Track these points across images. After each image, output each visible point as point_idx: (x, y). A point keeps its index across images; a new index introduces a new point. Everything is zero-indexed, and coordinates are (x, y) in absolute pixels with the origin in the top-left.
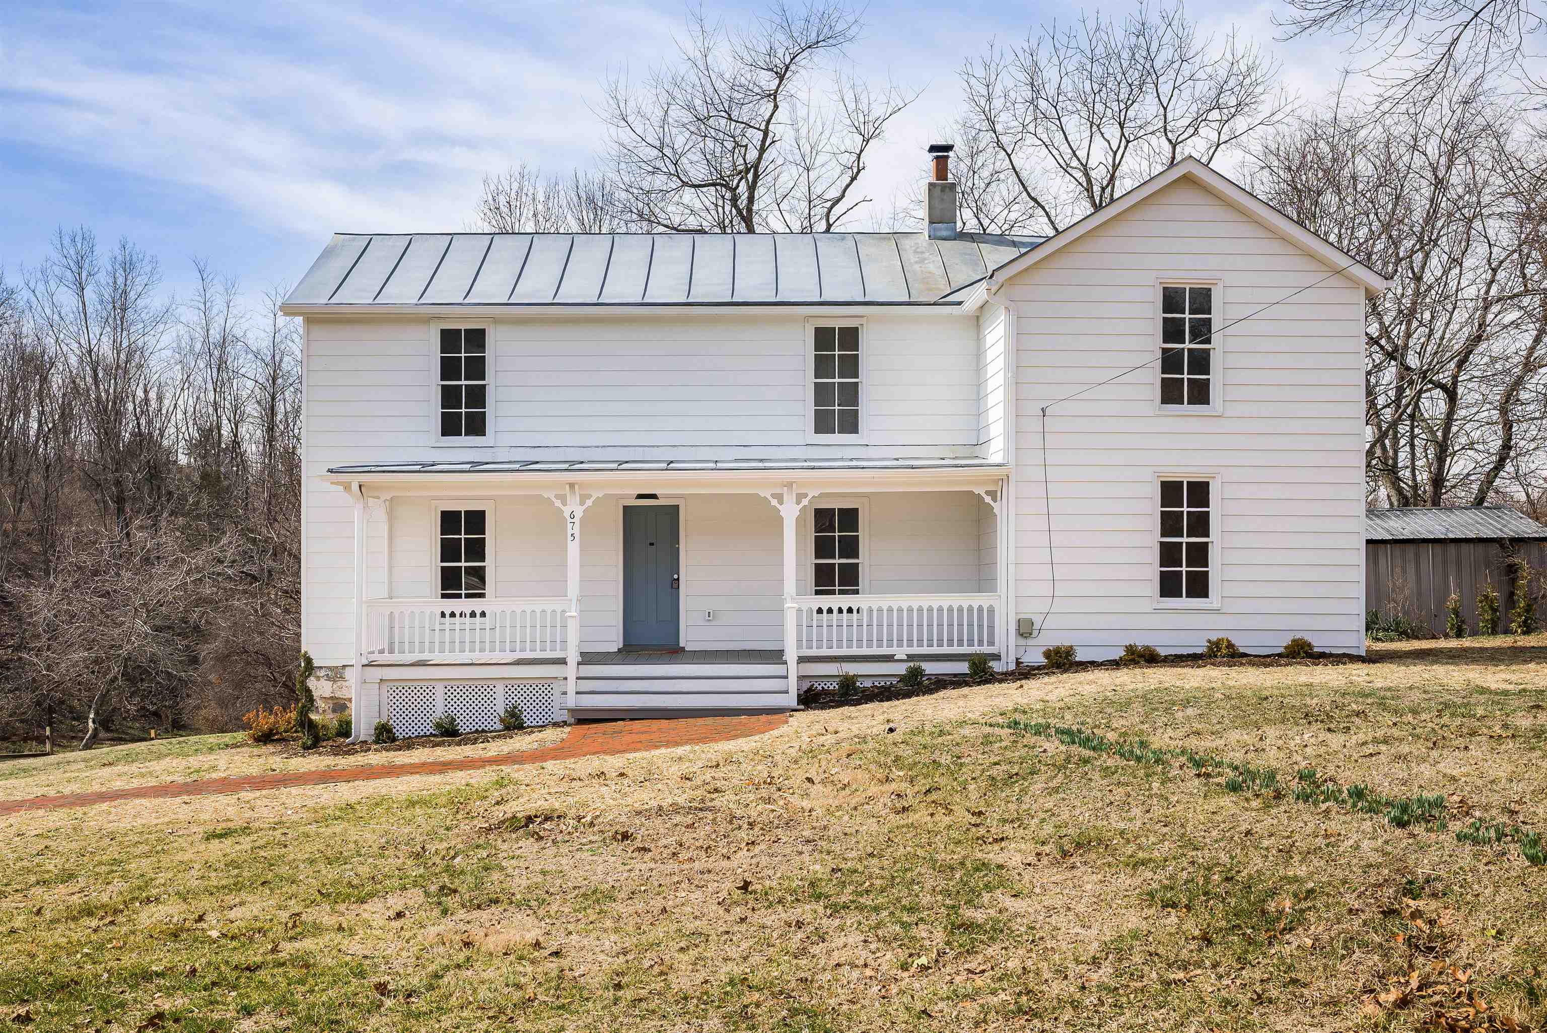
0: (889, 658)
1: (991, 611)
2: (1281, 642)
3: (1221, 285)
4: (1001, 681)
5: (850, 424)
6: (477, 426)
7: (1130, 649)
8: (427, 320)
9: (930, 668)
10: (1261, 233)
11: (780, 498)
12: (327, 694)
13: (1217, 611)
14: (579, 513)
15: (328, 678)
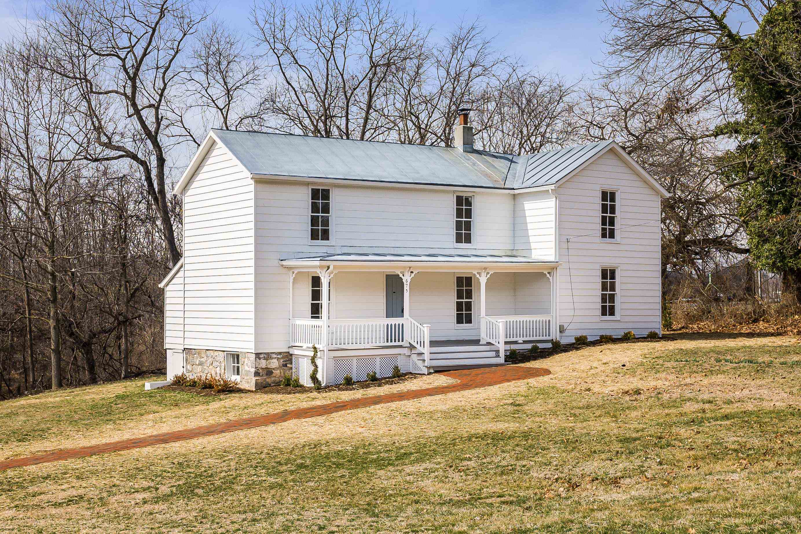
0: (516, 342)
1: (549, 321)
2: (646, 333)
3: (619, 191)
4: (566, 351)
5: (468, 239)
6: (325, 235)
7: (602, 337)
8: (307, 184)
9: (541, 346)
10: (631, 172)
11: (479, 274)
12: (264, 367)
13: (619, 321)
14: (409, 281)
15: (265, 359)
